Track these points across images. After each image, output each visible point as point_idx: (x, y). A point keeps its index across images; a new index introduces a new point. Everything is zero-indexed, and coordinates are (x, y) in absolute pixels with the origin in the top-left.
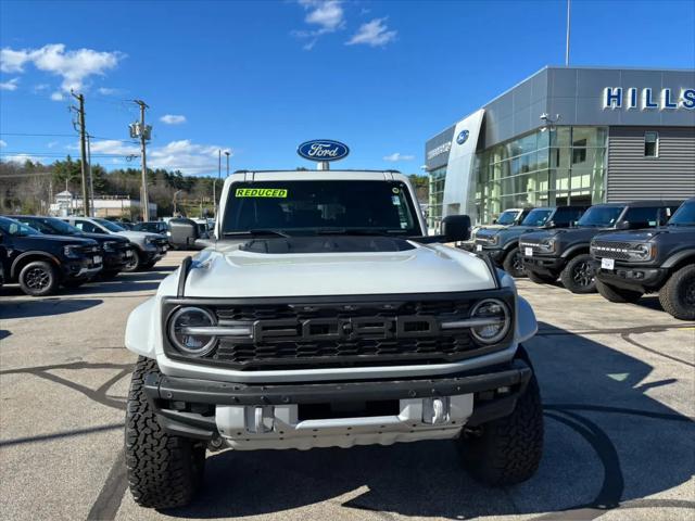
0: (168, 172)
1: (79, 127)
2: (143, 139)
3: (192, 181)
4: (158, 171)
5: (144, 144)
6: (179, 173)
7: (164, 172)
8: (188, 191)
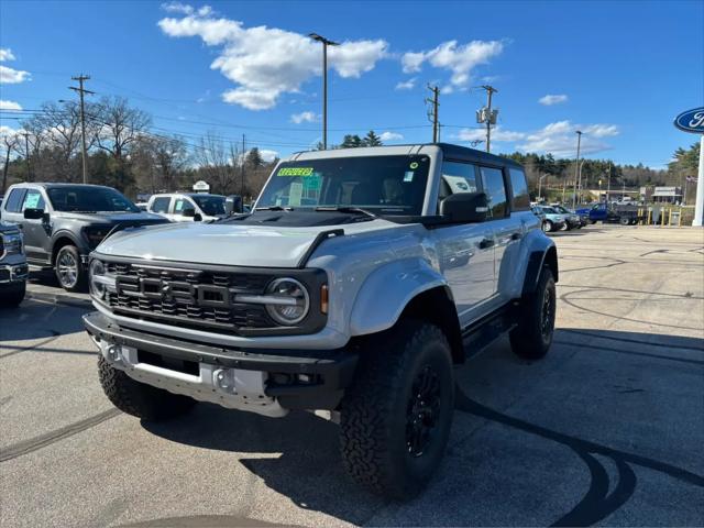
0: (539, 156)
1: (432, 118)
2: (488, 124)
3: (564, 164)
4: (528, 155)
5: (489, 128)
6: (550, 156)
7: (535, 156)
8: (559, 175)
